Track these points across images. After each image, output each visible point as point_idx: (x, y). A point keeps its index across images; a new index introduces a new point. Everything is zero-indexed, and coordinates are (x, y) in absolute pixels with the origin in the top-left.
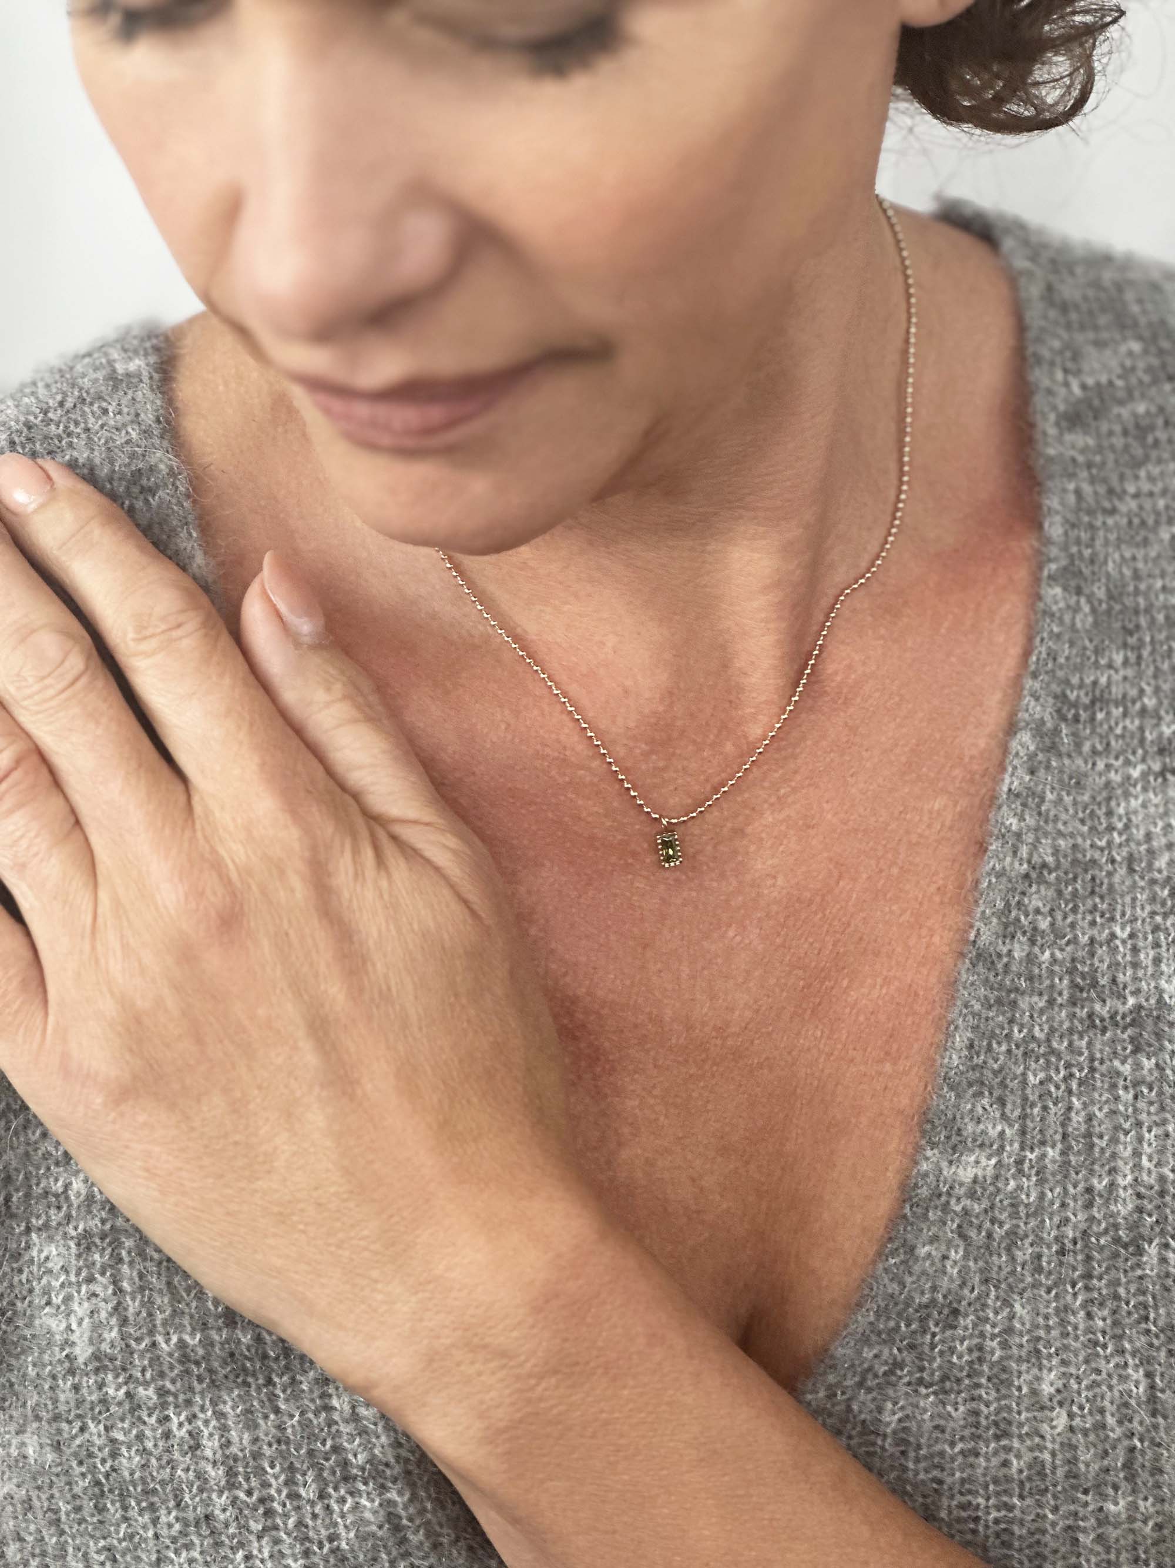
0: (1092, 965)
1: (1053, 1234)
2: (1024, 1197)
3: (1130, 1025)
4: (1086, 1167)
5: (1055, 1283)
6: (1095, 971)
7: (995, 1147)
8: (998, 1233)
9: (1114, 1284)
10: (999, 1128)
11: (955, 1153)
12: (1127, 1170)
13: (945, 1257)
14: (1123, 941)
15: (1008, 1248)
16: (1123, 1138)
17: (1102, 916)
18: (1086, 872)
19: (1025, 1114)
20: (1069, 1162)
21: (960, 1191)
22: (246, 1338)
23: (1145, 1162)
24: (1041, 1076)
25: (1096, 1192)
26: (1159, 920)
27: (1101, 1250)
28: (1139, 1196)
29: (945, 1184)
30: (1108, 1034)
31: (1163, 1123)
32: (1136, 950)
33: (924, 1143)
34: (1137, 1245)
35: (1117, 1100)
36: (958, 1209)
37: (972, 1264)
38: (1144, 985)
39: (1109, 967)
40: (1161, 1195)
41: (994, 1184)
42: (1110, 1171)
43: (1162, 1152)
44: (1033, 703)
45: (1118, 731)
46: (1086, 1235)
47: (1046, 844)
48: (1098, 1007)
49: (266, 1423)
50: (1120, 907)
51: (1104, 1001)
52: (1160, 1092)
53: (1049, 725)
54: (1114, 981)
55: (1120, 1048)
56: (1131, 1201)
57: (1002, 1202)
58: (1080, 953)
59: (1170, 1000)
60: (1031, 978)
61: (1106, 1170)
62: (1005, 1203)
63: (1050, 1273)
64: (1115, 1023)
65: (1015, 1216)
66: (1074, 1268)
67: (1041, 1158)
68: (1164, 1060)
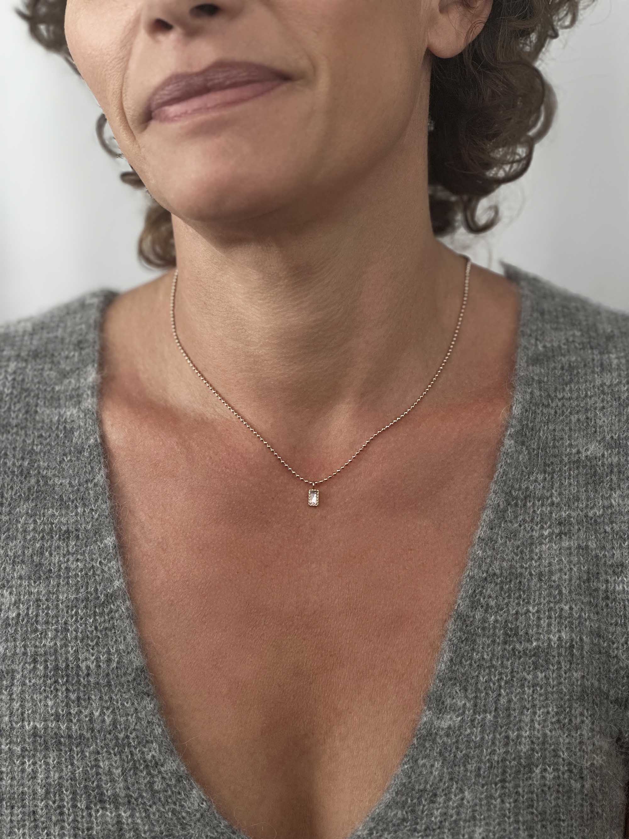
0: (516, 624)
1: (487, 758)
2: (473, 737)
3: (534, 655)
4: (506, 725)
5: (486, 783)
6: (518, 627)
7: (461, 711)
8: (459, 755)
9: (517, 786)
10: (463, 702)
11: (440, 713)
12: (527, 729)
13: (432, 766)
14: (533, 614)
15: (464, 763)
16: (526, 712)
17: (524, 601)
18: (517, 578)
19: (477, 696)
20: (498, 721)
21: (442, 733)
22: (63, 727)
23: (537, 726)
24: (486, 677)
25: (511, 738)
26: (552, 605)
27: (511, 767)
28: (533, 742)
29: (435, 729)
30: (522, 659)
31: (547, 706)
32: (539, 619)
33: (426, 708)
34: (530, 767)
35: (524, 692)
36: (440, 742)
37: (445, 770)
38: (542, 636)
39: (525, 626)
40: (543, 743)
41: (459, 730)
42: (518, 728)
43: (545, 721)
44: (494, 496)
45: (538, 512)
46: (504, 760)
47: (497, 563)
48: (517, 646)
49: (67, 770)
50: (533, 597)
51: (521, 643)
52: (546, 690)
53: (502, 507)
54: (527, 633)
55: (527, 667)
56: (529, 745)
57: (462, 739)
58: (510, 618)
59: (554, 645)
60: (484, 629)
61: (516, 727)
62: (464, 740)
63: (484, 777)
64: (525, 654)
65: (468, 747)
66: (497, 776)
67: (484, 719)
68: (549, 674)
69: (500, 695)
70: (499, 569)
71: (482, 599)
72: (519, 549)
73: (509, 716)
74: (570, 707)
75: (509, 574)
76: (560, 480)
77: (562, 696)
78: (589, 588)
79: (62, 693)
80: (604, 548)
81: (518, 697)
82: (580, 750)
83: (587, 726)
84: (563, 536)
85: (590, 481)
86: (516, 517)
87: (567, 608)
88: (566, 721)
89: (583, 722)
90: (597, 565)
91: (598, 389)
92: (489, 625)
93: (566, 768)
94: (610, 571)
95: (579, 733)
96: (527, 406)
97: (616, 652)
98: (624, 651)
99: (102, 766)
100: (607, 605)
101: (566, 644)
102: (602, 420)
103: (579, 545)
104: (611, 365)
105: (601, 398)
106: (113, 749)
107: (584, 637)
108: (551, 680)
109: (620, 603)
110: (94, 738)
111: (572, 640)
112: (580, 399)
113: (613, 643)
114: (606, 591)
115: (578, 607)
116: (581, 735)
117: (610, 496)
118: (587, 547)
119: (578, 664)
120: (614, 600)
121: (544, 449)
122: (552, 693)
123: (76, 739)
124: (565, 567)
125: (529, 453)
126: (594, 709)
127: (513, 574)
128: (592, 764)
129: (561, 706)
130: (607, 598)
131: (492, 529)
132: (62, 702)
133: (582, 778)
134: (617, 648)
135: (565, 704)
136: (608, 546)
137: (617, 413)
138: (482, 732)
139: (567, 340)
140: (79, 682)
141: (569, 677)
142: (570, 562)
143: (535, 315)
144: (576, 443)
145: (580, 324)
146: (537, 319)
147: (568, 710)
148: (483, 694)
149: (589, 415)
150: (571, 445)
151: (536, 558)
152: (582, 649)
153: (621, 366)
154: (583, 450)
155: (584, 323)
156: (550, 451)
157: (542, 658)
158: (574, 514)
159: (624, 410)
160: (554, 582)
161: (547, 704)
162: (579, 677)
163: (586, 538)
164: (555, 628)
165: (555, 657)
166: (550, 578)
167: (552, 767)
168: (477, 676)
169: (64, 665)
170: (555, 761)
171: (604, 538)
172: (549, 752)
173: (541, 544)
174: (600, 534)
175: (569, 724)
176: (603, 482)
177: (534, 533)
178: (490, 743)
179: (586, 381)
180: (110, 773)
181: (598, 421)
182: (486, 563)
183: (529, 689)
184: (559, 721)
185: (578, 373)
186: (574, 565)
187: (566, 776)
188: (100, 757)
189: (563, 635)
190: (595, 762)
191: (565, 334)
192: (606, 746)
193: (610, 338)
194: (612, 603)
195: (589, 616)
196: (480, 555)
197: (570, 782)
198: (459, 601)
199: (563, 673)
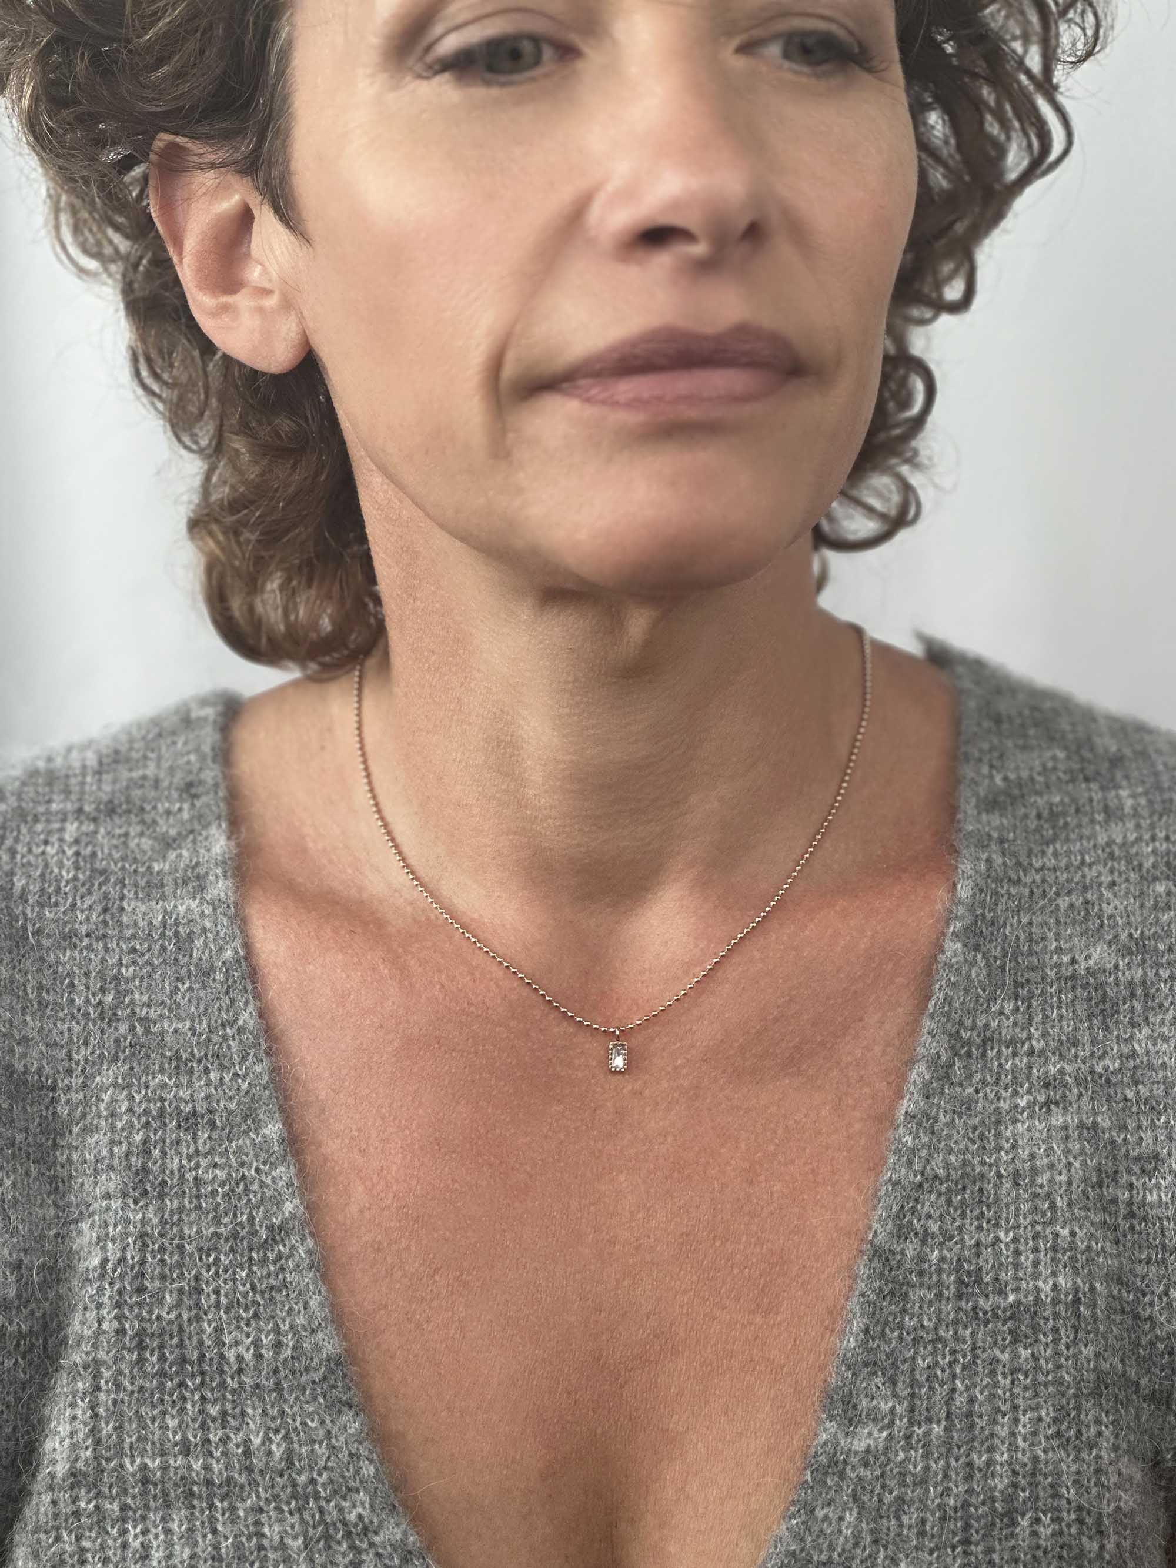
1: (937, 1502)
2: (911, 1466)
3: (1010, 1318)
4: (967, 1443)
5: (937, 1546)
6: (980, 1269)
7: (886, 1421)
8: (888, 1498)
9: (990, 1550)
10: (890, 1404)
11: (851, 1425)
12: (1004, 1448)
13: (841, 1519)
14: (1007, 1244)
15: (896, 1512)
16: (1001, 1420)
17: (988, 1222)
18: (974, 1183)
19: (914, 1393)
20: (952, 1437)
21: (854, 1460)
22: (197, 1465)
23: (1020, 1442)
24: (929, 1360)
25: (976, 1466)
26: (1039, 1228)
27: (978, 1519)
28: (1014, 1472)
29: (842, 1454)
30: (990, 1326)
31: (1036, 1408)
32: (1017, 1253)
33: (825, 1416)
34: (1011, 1517)
35: (996, 1384)
36: (853, 1476)
37: (864, 1526)
38: (1024, 1284)
39: (993, 1266)
40: (1033, 1474)
41: (885, 1454)
42: (988, 1448)
43: (1035, 1434)
44: (930, 1040)
45: (1008, 1067)
46: (966, 1505)
47: (938, 1159)
48: (981, 1302)
49: (204, 1541)
50: (1004, 1215)
51: (987, 1296)
52: (1035, 1379)
53: (943, 1058)
54: (997, 1279)
55: (1000, 1338)
56: (1007, 1476)
57: (891, 1470)
58: (967, 1253)
59: (1046, 1298)
60: (921, 1274)
61: (985, 1447)
62: (895, 1472)
63: (933, 1536)
64: (996, 1316)
65: (903, 1484)
66: (954, 1534)
67: (927, 1434)
68: (1039, 1351)
70: (944, 1168)
71: (915, 1222)
72: (977, 1133)
73: (972, 1426)
74: (1078, 1408)
75: (962, 1176)
76: (1044, 1010)
77: (1063, 1389)
78: (1101, 1198)
79: (193, 1406)
80: (1124, 1127)
81: (986, 1393)
82: (1096, 1484)
83: (1108, 1442)
84: (1052, 1107)
85: (1097, 1011)
86: (970, 1076)
87: (1065, 1232)
88: (1072, 1432)
89: (1100, 1434)
90: (1115, 1158)
91: (1103, 851)
92: (930, 1266)
93: (1073, 1516)
94: (1136, 1169)
95: (1094, 1454)
96: (982, 883)
97: (1149, 1311)
98: (1162, 1308)
99: (268, 1534)
100: (1132, 1228)
101: (1066, 1296)
102: (1113, 905)
103: (1081, 1121)
104: (1123, 809)
105: (1107, 868)
106: (288, 1503)
107: (1097, 1285)
108: (1042, 1362)
109: (1154, 1225)
110: (253, 1483)
111: (1077, 1290)
112: (1072, 869)
113: (1144, 1295)
114: (1130, 1203)
115: (1085, 1231)
116: (1098, 1457)
117: (1132, 1036)
118: (1095, 1125)
119: (1089, 1332)
120: (1145, 1219)
121: (1014, 958)
122: (1046, 1384)
123: (220, 1486)
124: (1059, 1160)
125: (988, 964)
126: (1117, 1411)
127: (968, 1175)
128: (1118, 1509)
129: (1063, 1407)
130: (1131, 1215)
131: (928, 1098)
132: (194, 1420)
133: (1101, 1533)
134: (1151, 1304)
135: (1068, 1404)
136: (1131, 1125)
137: (1137, 893)
138: (926, 1456)
139: (1044, 766)
140: (223, 1384)
141: (1074, 1355)
142: (1067, 1152)
143: (986, 724)
144: (1067, 946)
145: (1063, 737)
146: (989, 731)
147: (1073, 1414)
148: (923, 1391)
149: (1089, 896)
150: (1059, 950)
151: (1007, 1146)
152: (1094, 1306)
153: (1139, 809)
154: (1080, 958)
155: (1070, 736)
156: (1024, 961)
157: (1026, 1323)
158: (1068, 1068)
159: (1148, 887)
160: (1041, 1187)
161: (1038, 1403)
162: (1092, 1355)
163: (1093, 1109)
164: (1046, 1269)
165: (1047, 1319)
166: (1033, 1182)
167: (1049, 1515)
168: (913, 1358)
169: (196, 1354)
170: (1055, 1504)
171: (1124, 1110)
172: (1044, 1489)
173: (1015, 1121)
174: (1117, 1103)
175: (1077, 1438)
176: (1117, 1012)
177: (1002, 1104)
178: (940, 1477)
179: (1081, 838)
180: (282, 1546)
181: (1104, 905)
182: (920, 1158)
183: (1006, 1378)
184: (1058, 1434)
185: (1066, 824)
186: (1075, 1157)
187: (1073, 1530)
188: (264, 1518)
189: (1061, 1280)
190: (1122, 1504)
191: (1040, 757)
192: (1138, 1477)
193: (1116, 761)
194: (1140, 1224)
195: (1102, 1248)
196: (909, 1143)
197: (1080, 1539)
198: (875, 1226)
199: (1063, 1348)
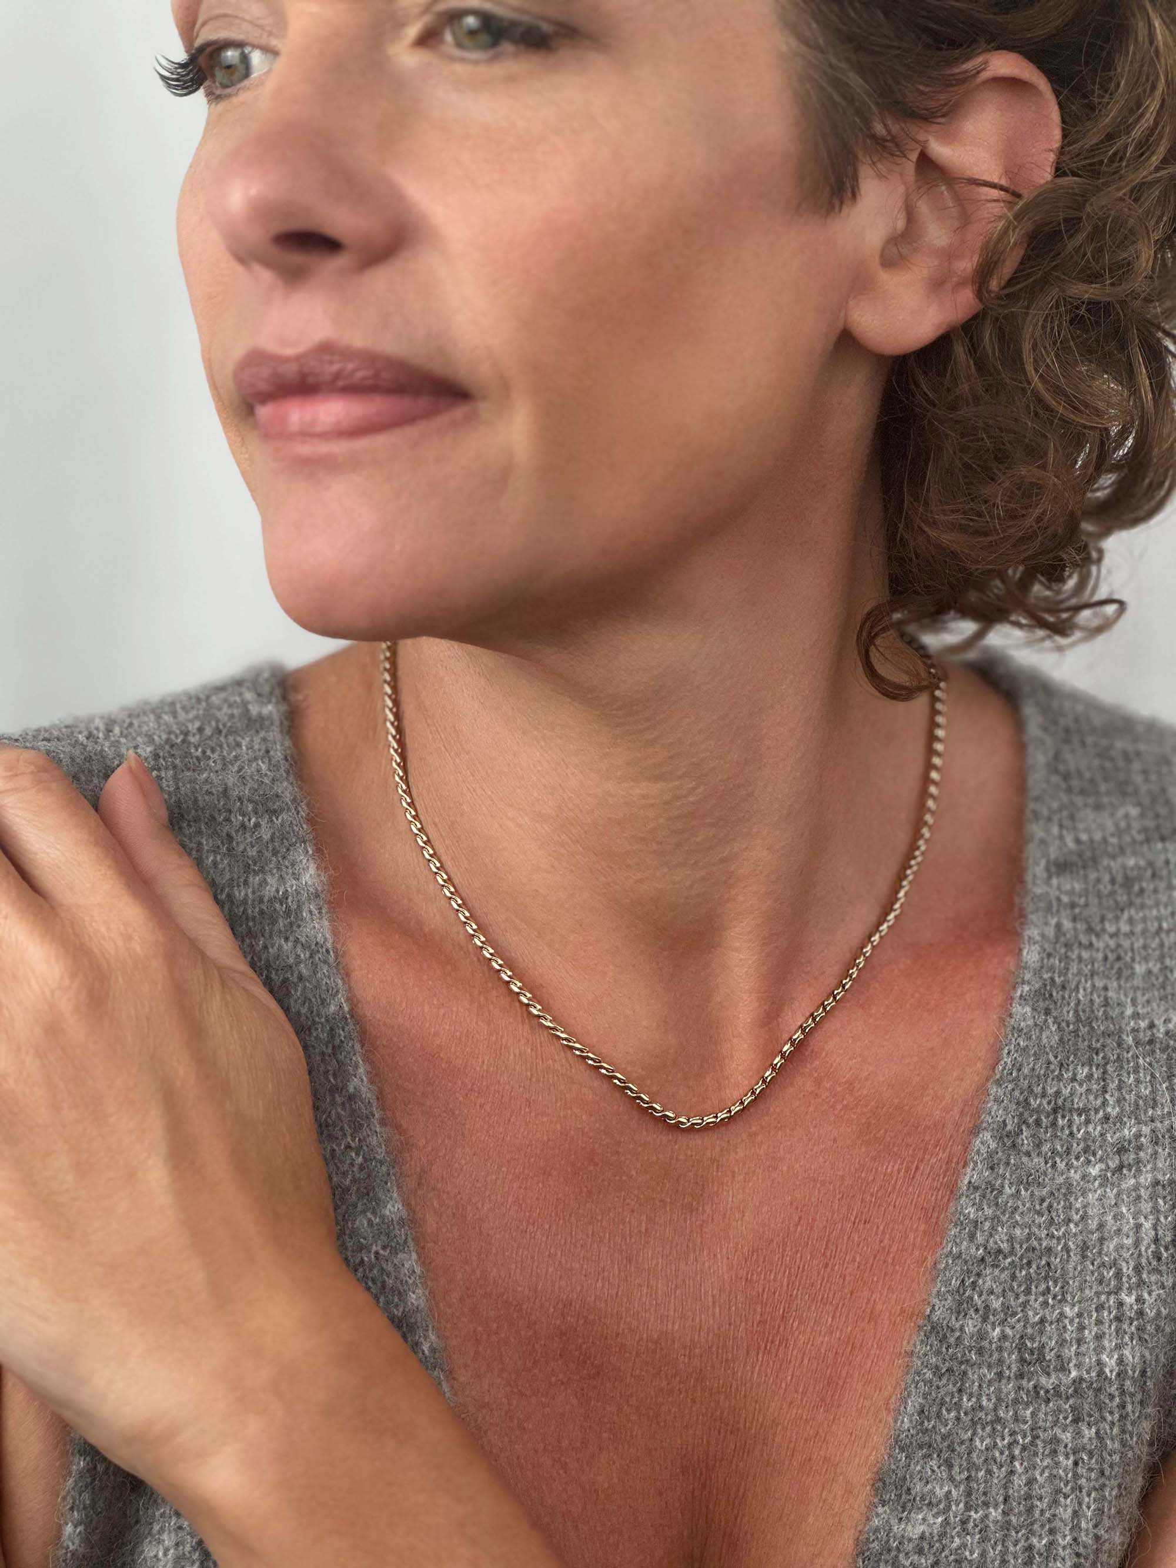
0: (1040, 1341)
2: (967, 1554)
3: (1072, 1396)
4: (1025, 1526)
6: (1043, 1346)
7: (942, 1506)
10: (946, 1489)
11: (903, 1512)
12: (1067, 1531)
14: (1071, 1320)
16: (1063, 1502)
17: (1054, 1298)
18: (1040, 1258)
19: (970, 1477)
20: (1010, 1521)
21: (909, 1547)
23: (1084, 1524)
24: (987, 1441)
28: (1078, 1554)
29: (895, 1540)
30: (1051, 1405)
31: (1101, 1489)
32: (1081, 1327)
33: (876, 1500)
35: (1057, 1465)
36: (907, 1563)
38: (1086, 1359)
39: (1057, 1343)
41: (940, 1541)
42: (1050, 1531)
44: (996, 1107)
45: (1079, 1136)
47: (1002, 1232)
48: (1043, 1380)
50: (1070, 1289)
51: (1049, 1374)
54: (1059, 1356)
55: (1061, 1417)
56: (1070, 1559)
57: (947, 1557)
58: (1029, 1331)
59: (1111, 1373)
60: (981, 1351)
61: (1046, 1530)
62: (950, 1559)
64: (1057, 1393)
67: (984, 1519)
68: (1104, 1430)
69: (1012, 1472)
70: (1008, 1242)
73: (1031, 1509)
75: (1027, 1250)
81: (1046, 1474)
84: (1125, 1171)
86: (1039, 1146)
92: (991, 1343)
96: (1050, 948)
101: (1133, 1370)
108: (1108, 1441)
122: (1111, 1465)
125: (1060, 1029)
127: (1034, 1249)
131: (992, 1168)
138: (983, 1542)
139: (1117, 826)
145: (1136, 791)
148: (981, 1474)
157: (1089, 1400)
161: (1103, 1484)
165: (1113, 1396)
168: (971, 1440)
173: (1085, 1192)
177: (1072, 1174)
178: (998, 1562)
182: (982, 1231)
183: (1067, 1458)
189: (1128, 1354)
191: (1113, 816)
196: (972, 1216)
198: (934, 1301)
